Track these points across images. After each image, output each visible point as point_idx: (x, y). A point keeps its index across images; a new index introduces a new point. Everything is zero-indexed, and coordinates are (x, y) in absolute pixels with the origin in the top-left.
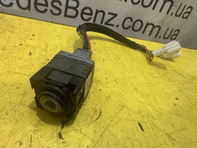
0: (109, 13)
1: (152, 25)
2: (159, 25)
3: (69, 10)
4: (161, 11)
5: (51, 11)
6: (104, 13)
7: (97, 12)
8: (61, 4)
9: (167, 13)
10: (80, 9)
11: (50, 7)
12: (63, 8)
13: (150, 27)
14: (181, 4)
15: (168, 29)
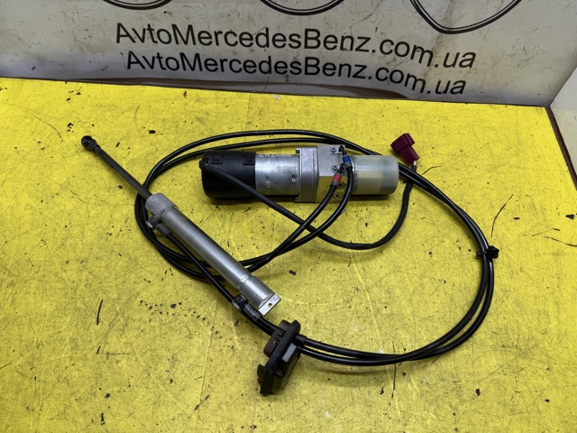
1: (415, 77)
2: (423, 78)
3: (309, 68)
4: (420, 62)
5: (291, 71)
6: (349, 66)
7: (341, 66)
8: (300, 64)
9: (429, 65)
10: (321, 66)
11: (289, 68)
12: (303, 67)
13: (412, 80)
15: (439, 82)
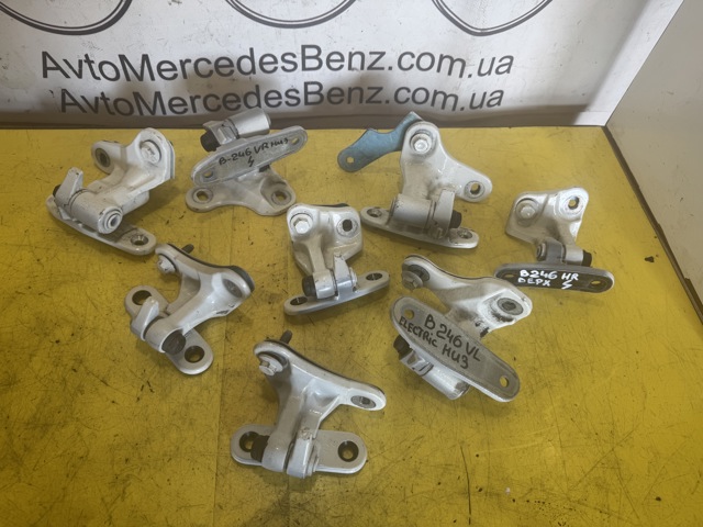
0: (369, 88)
1: (444, 93)
2: (454, 93)
3: (309, 96)
4: (450, 73)
5: (287, 103)
6: (361, 90)
7: (350, 90)
8: (297, 92)
9: (461, 76)
10: (324, 92)
11: (284, 99)
12: (301, 95)
13: (440, 97)
14: (482, 60)
15: (474, 95)
